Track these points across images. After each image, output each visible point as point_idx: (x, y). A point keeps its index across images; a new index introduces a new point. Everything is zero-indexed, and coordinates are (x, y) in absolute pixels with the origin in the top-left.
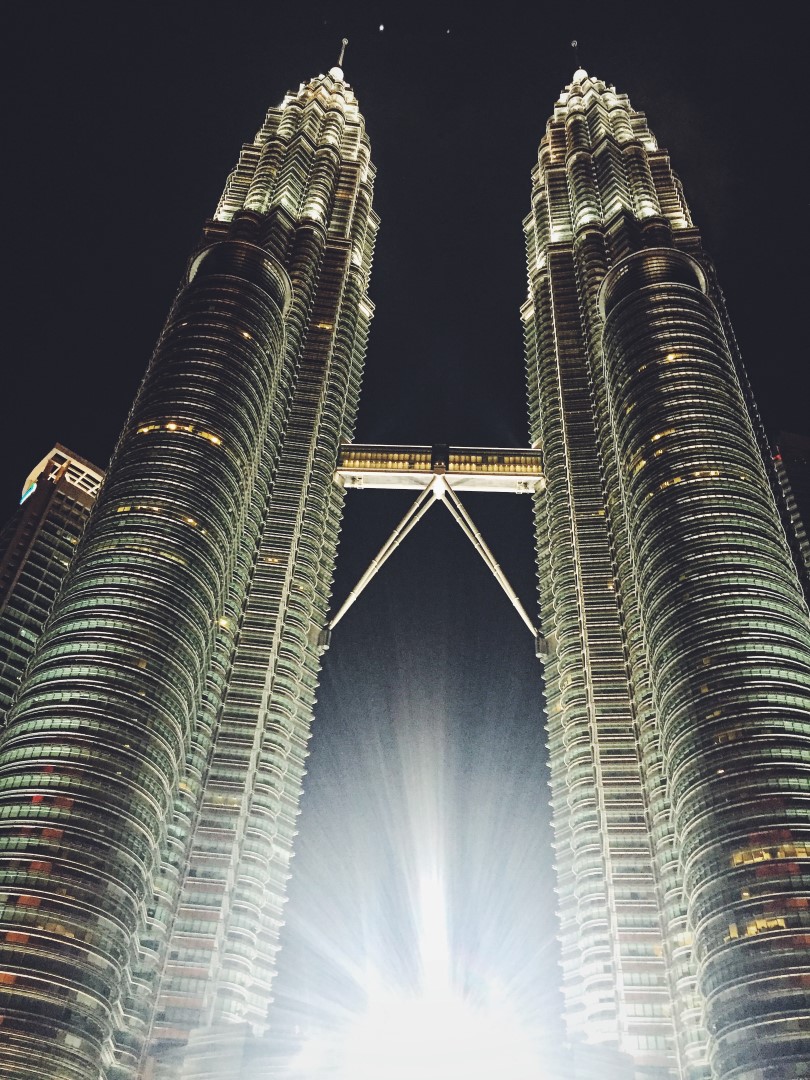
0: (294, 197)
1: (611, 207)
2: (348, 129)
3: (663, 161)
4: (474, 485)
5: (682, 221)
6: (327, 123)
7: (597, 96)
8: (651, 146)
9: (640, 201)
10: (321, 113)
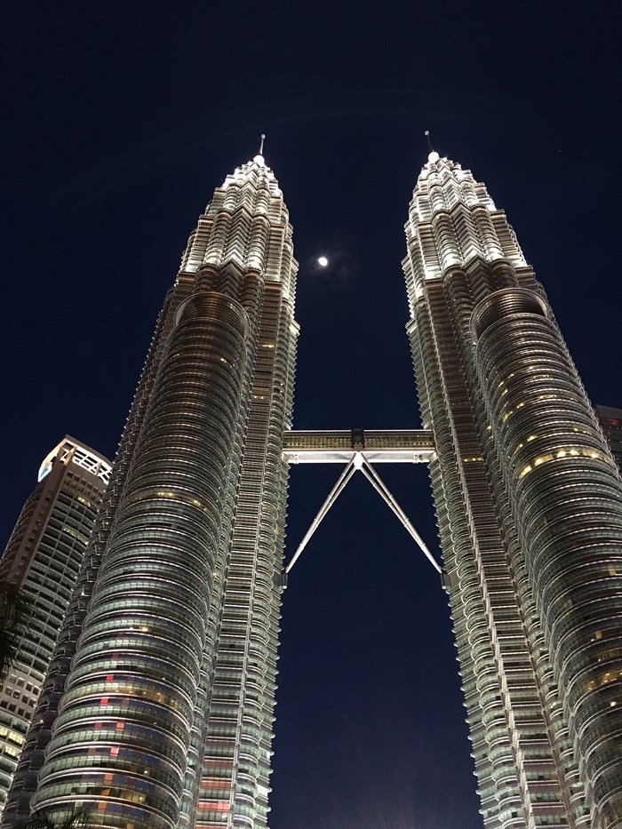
0: (240, 253)
1: (468, 253)
2: (273, 200)
3: (502, 218)
4: (384, 458)
5: (520, 261)
6: (258, 198)
7: (449, 172)
8: (491, 207)
9: (488, 248)
10: (253, 191)
